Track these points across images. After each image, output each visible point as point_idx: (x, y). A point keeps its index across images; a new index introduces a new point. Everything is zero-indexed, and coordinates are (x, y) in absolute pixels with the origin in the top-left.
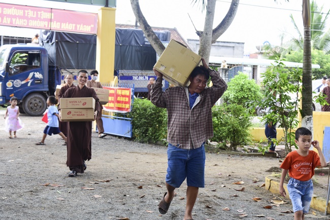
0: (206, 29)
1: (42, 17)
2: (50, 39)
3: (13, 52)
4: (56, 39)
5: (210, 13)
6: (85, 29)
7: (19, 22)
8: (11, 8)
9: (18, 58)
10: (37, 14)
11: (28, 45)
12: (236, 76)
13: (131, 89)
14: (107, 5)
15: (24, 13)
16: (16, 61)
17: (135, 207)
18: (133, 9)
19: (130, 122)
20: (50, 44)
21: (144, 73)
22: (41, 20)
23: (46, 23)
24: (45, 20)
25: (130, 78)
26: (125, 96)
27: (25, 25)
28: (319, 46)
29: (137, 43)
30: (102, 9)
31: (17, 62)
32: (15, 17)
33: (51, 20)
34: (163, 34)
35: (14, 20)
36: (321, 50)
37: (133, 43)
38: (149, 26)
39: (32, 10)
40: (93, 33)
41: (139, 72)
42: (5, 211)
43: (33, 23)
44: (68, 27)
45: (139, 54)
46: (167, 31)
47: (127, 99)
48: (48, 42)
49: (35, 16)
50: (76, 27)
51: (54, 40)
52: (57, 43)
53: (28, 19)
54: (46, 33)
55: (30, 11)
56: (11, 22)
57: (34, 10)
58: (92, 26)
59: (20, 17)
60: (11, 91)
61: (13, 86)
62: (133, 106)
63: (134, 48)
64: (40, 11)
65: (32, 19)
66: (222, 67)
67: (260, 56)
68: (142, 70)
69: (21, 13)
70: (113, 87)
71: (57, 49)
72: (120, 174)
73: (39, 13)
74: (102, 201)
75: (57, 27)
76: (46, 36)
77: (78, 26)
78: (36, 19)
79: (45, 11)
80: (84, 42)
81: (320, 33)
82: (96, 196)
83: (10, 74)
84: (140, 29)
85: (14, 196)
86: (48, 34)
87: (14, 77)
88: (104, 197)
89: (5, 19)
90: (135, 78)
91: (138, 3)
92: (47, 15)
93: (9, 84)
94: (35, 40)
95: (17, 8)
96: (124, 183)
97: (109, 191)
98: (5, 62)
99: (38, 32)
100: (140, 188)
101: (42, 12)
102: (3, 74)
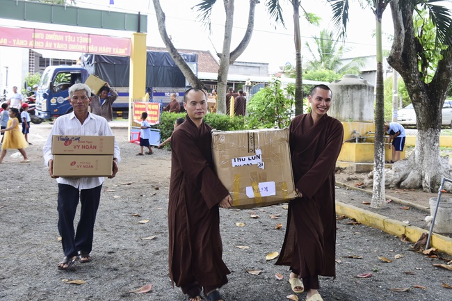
0: (224, 51)
1: (81, 42)
2: (90, 60)
3: (57, 72)
4: (95, 60)
5: (227, 37)
6: (120, 52)
7: (59, 46)
8: (52, 34)
9: (63, 78)
10: (76, 39)
11: (73, 66)
12: (258, 92)
13: (160, 104)
14: (139, 31)
15: (64, 38)
16: (61, 80)
17: (148, 205)
18: (161, 34)
19: (159, 133)
20: (90, 65)
21: (175, 89)
22: (79, 44)
23: (84, 47)
24: (83, 44)
25: (163, 94)
26: (154, 110)
27: (66, 48)
28: (330, 67)
29: (169, 64)
30: (134, 34)
31: (63, 82)
32: (56, 41)
33: (88, 44)
34: (191, 56)
35: (55, 44)
36: (331, 69)
37: (165, 64)
38: (174, 49)
39: (71, 35)
40: (127, 55)
41: (170, 89)
42: (30, 210)
43: (72, 47)
44: (105, 51)
45: (170, 73)
46: (195, 53)
47: (156, 113)
48: (88, 63)
49: (74, 41)
50: (112, 51)
51: (93, 62)
52: (96, 64)
53: (68, 43)
54: (86, 55)
55: (69, 36)
56: (53, 46)
57: (73, 36)
58: (126, 49)
59: (61, 42)
60: (55, 107)
61: (57, 103)
62: (161, 119)
63: (165, 68)
64: (79, 36)
65: (72, 43)
66: (246, 84)
67: (283, 75)
68: (173, 87)
69: (61, 38)
70: (144, 103)
71: (96, 69)
72: (142, 177)
73: (78, 38)
74: (120, 201)
75: (95, 50)
76: (87, 59)
77: (114, 49)
78: (75, 43)
79: (83, 37)
80: (120, 63)
81: (331, 57)
82: (115, 197)
83: (54, 92)
84: (167, 51)
85: (42, 198)
86: (89, 56)
87: (57, 95)
88: (122, 197)
89: (47, 43)
90: (167, 94)
91: (165, 29)
92: (86, 40)
93: (53, 101)
94: (78, 62)
95: (58, 34)
96: (143, 185)
97: (128, 192)
98: (49, 81)
99: (80, 55)
100: (157, 189)
101: (81, 37)
102: (47, 92)
